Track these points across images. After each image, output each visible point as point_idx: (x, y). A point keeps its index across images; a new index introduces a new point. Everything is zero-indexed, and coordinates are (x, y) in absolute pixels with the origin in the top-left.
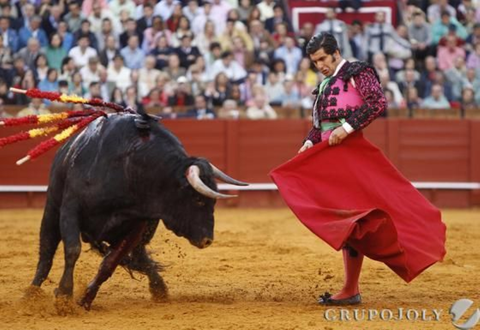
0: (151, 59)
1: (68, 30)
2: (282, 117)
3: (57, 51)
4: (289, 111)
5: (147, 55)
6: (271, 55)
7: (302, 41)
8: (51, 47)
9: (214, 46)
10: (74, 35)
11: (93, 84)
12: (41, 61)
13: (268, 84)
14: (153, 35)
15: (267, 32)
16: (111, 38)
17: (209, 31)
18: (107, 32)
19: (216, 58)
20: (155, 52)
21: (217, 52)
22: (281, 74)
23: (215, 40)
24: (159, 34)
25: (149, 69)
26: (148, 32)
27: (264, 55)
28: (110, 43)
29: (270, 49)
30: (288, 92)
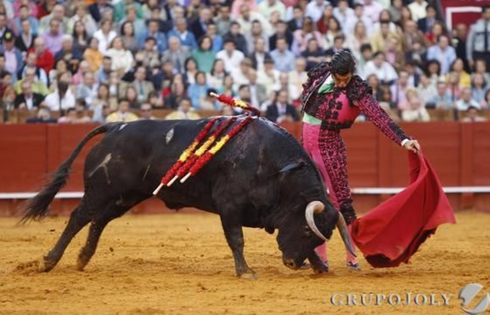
0: (302, 62)
1: (217, 33)
2: (435, 119)
3: (207, 54)
4: (442, 114)
5: (297, 57)
6: (424, 56)
7: (455, 41)
8: (201, 50)
9: (365, 48)
10: (223, 37)
11: (242, 87)
12: (191, 64)
13: (421, 86)
14: (303, 36)
15: (420, 32)
16: (260, 41)
17: (359, 32)
18: (257, 34)
19: (366, 60)
20: (306, 54)
21: (368, 54)
22: (435, 76)
23: (366, 41)
24: (309, 36)
25: (299, 72)
26: (297, 34)
27: (416, 57)
28: (259, 46)
29: (423, 51)
30: (442, 94)
